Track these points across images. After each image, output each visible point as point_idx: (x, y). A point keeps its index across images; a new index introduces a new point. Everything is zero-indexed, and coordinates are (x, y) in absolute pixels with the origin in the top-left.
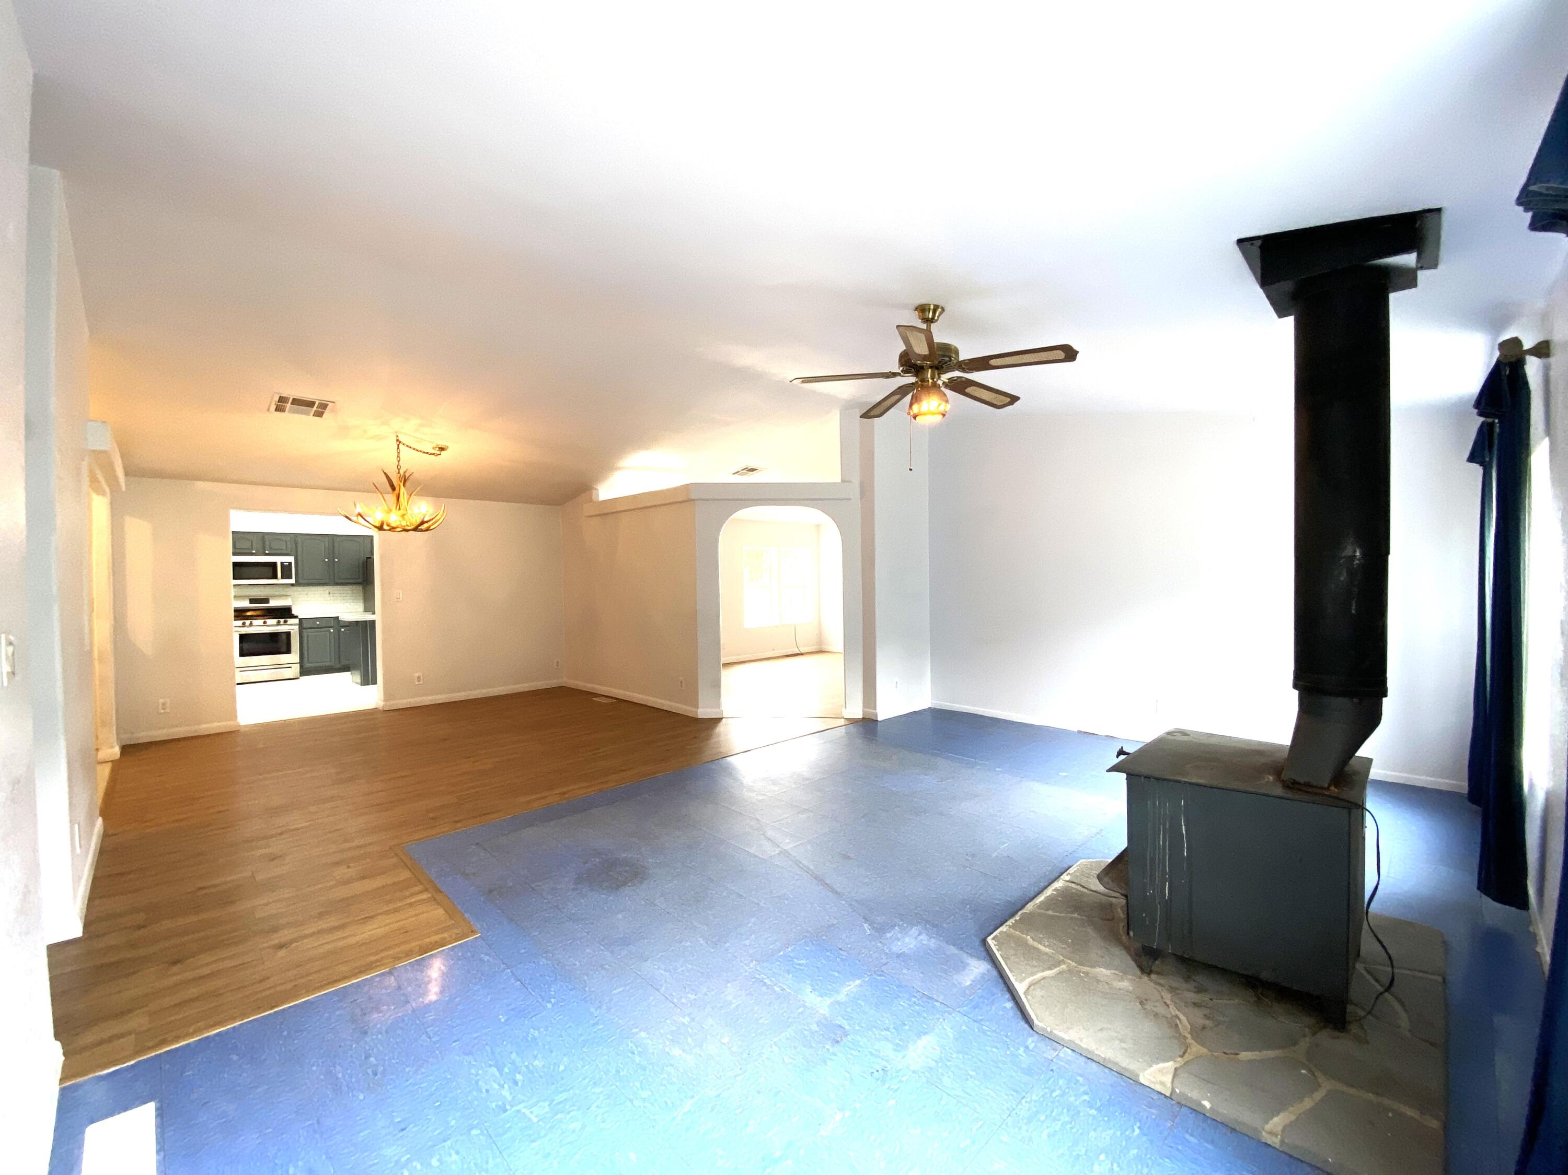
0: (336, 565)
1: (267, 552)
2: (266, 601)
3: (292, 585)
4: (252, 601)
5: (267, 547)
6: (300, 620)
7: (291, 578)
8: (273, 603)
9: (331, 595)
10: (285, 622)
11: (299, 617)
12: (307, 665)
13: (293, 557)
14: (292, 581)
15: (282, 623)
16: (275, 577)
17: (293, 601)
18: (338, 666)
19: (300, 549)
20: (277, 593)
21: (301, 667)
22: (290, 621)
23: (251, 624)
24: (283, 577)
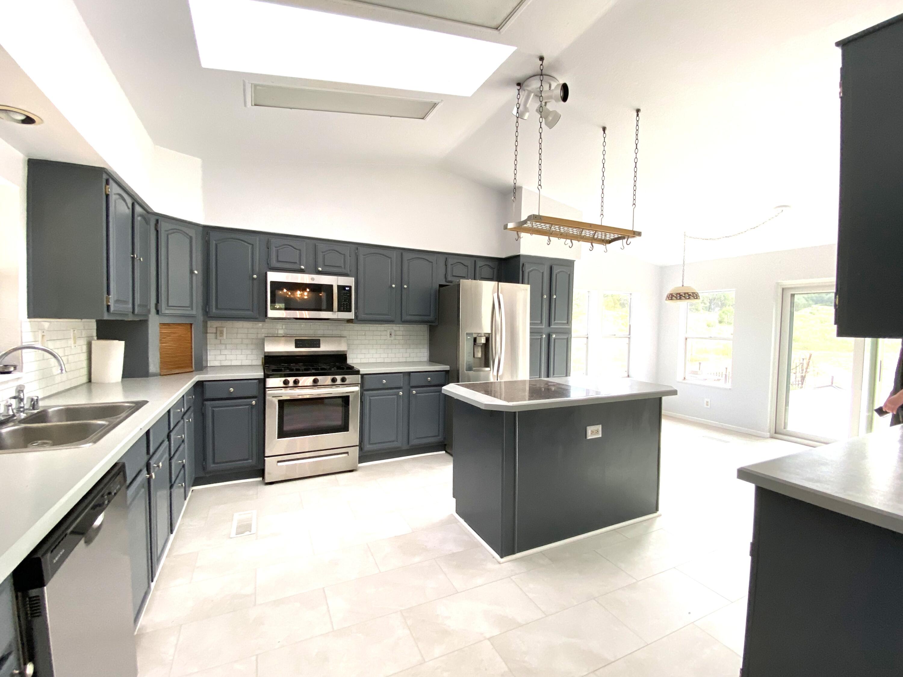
0: (404, 292)
1: (320, 269)
2: (316, 343)
3: (349, 321)
4: (299, 343)
5: (320, 260)
6: (363, 376)
7: (350, 311)
8: (325, 347)
9: (393, 338)
10: (343, 380)
11: (361, 373)
12: (368, 447)
13: (353, 279)
14: (350, 315)
15: (339, 382)
16: (330, 308)
17: (349, 345)
18: (405, 447)
19: (361, 268)
20: (330, 332)
21: (361, 449)
22: (350, 378)
23: (296, 382)
24: (339, 310)
